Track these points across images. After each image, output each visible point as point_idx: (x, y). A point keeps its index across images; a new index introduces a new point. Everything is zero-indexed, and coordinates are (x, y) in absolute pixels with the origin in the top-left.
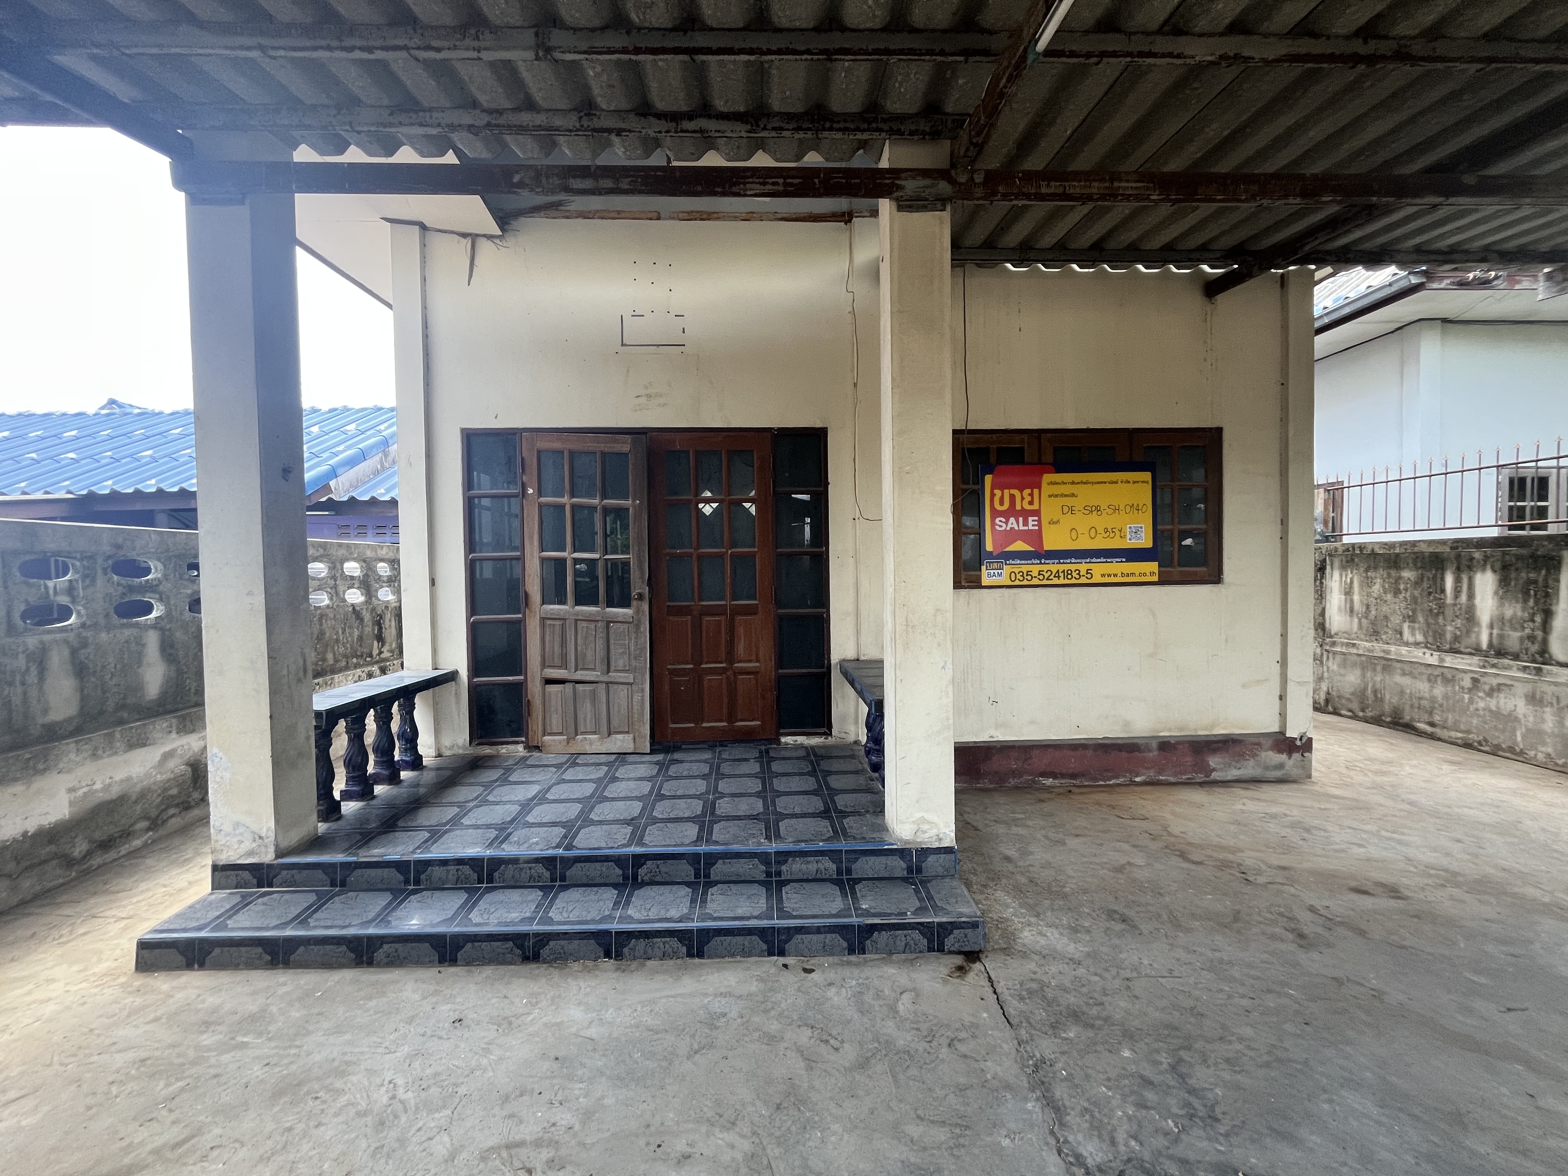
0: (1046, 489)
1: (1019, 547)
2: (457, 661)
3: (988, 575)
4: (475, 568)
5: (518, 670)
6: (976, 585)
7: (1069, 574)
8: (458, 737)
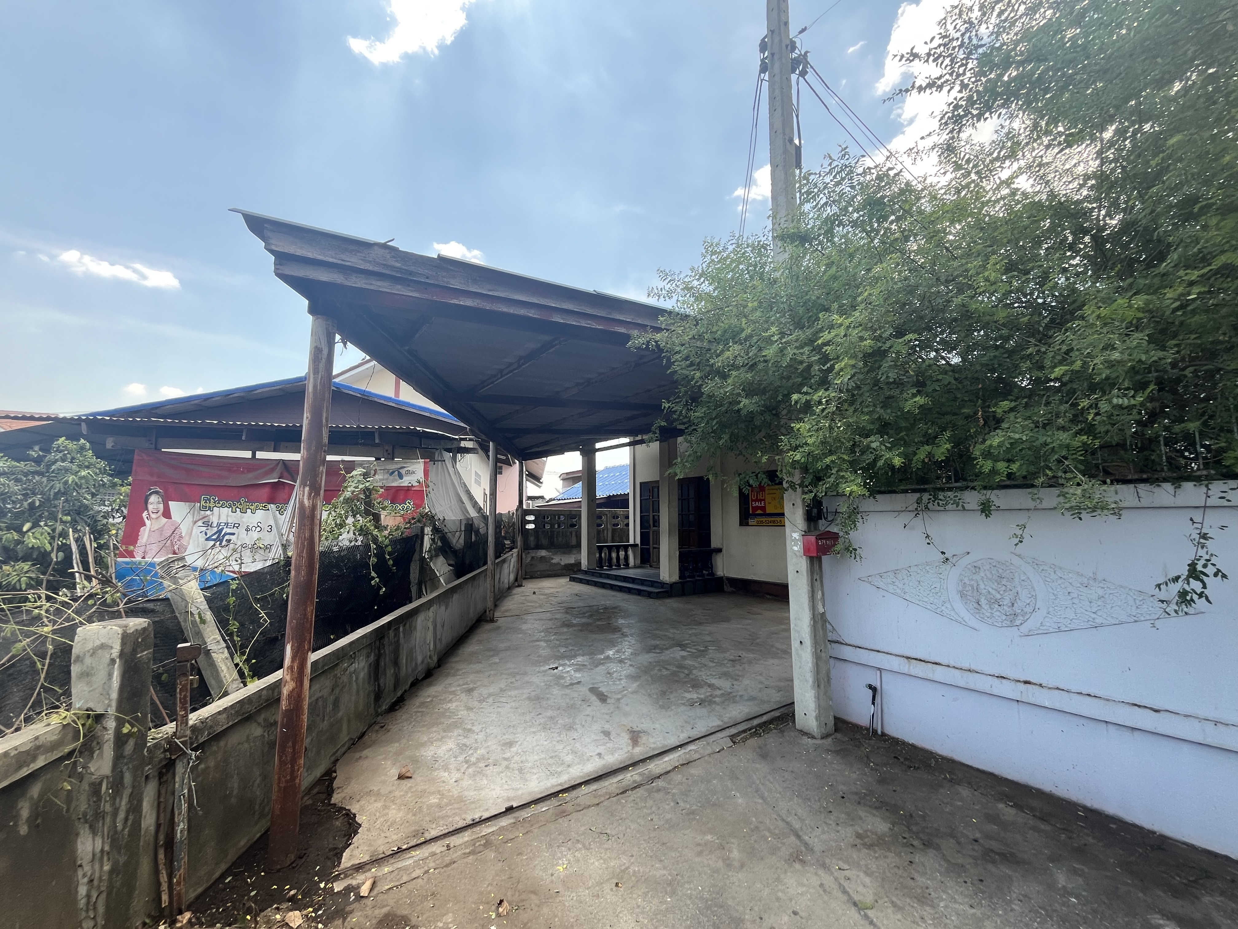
0: (767, 491)
1: (759, 512)
2: (638, 542)
3: (751, 522)
4: (642, 518)
5: (649, 545)
6: (747, 525)
7: (774, 522)
8: (638, 561)
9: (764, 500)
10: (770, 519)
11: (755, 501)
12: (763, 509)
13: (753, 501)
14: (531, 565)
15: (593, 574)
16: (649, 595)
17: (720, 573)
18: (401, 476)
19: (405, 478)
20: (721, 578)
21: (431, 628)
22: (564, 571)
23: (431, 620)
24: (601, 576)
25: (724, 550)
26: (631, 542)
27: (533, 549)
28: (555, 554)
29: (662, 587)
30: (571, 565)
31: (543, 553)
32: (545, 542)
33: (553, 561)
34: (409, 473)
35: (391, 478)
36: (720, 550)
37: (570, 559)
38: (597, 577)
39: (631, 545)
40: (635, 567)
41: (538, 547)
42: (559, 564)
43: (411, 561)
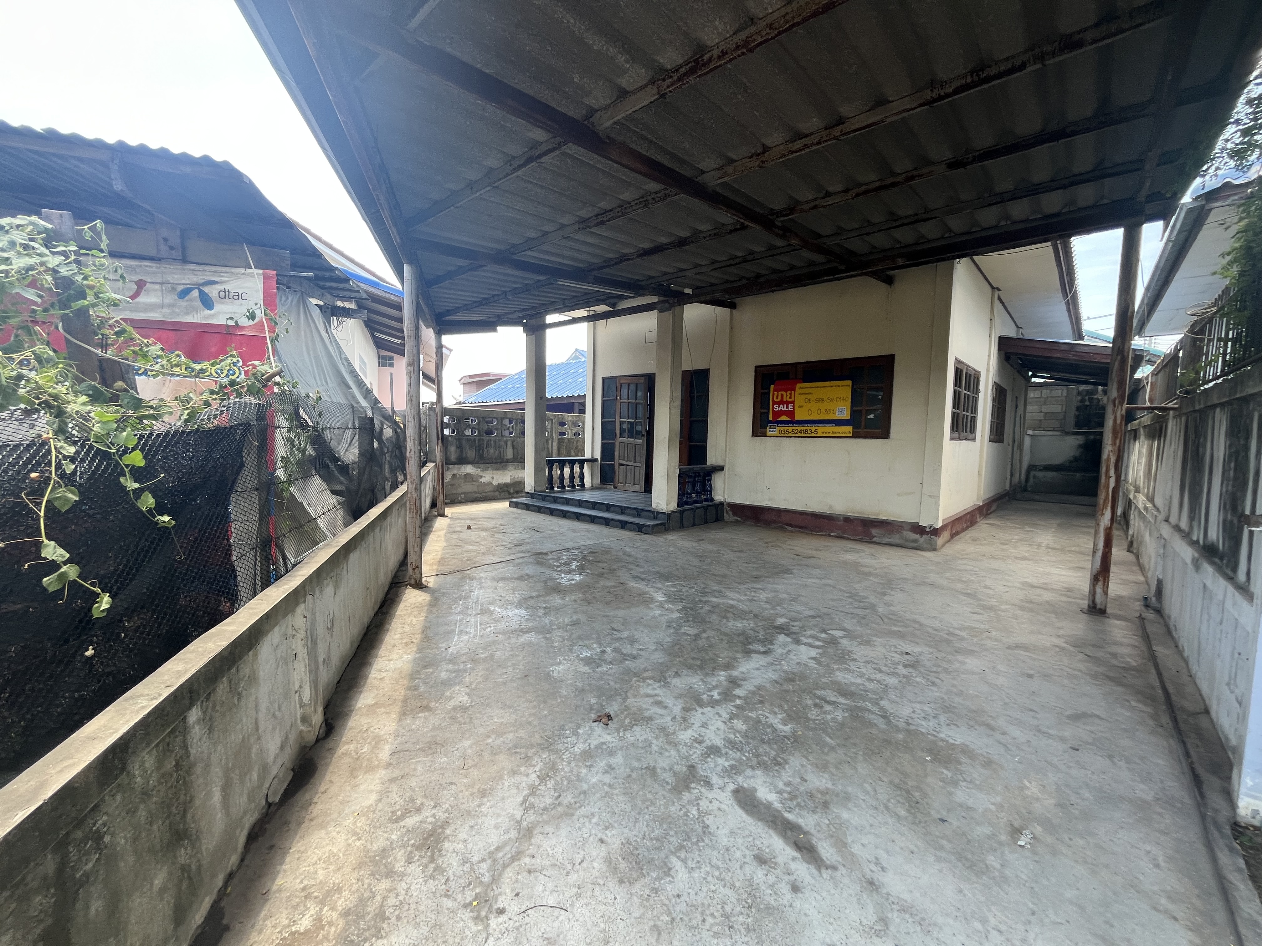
0: (798, 391)
1: (784, 418)
2: (598, 455)
3: (769, 431)
4: (603, 424)
5: (613, 459)
6: (764, 435)
7: (806, 431)
8: (597, 481)
9: (793, 402)
10: (799, 428)
11: (779, 403)
12: (791, 414)
13: (774, 403)
14: (452, 485)
15: (544, 498)
16: (640, 529)
17: (718, 496)
18: (207, 302)
19: (217, 308)
20: (722, 504)
21: (302, 653)
22: (497, 494)
23: (301, 635)
24: (555, 500)
25: (726, 469)
26: (588, 456)
27: (455, 463)
28: (486, 469)
29: (655, 518)
30: (506, 485)
31: (469, 469)
32: (471, 454)
33: (483, 480)
34: (226, 295)
35: (183, 303)
36: (722, 468)
37: (504, 477)
38: (551, 502)
39: (587, 460)
40: (593, 488)
41: (462, 461)
42: (489, 483)
43: (231, 490)
